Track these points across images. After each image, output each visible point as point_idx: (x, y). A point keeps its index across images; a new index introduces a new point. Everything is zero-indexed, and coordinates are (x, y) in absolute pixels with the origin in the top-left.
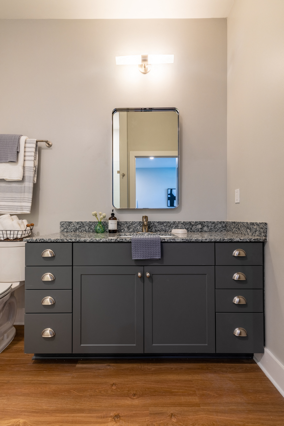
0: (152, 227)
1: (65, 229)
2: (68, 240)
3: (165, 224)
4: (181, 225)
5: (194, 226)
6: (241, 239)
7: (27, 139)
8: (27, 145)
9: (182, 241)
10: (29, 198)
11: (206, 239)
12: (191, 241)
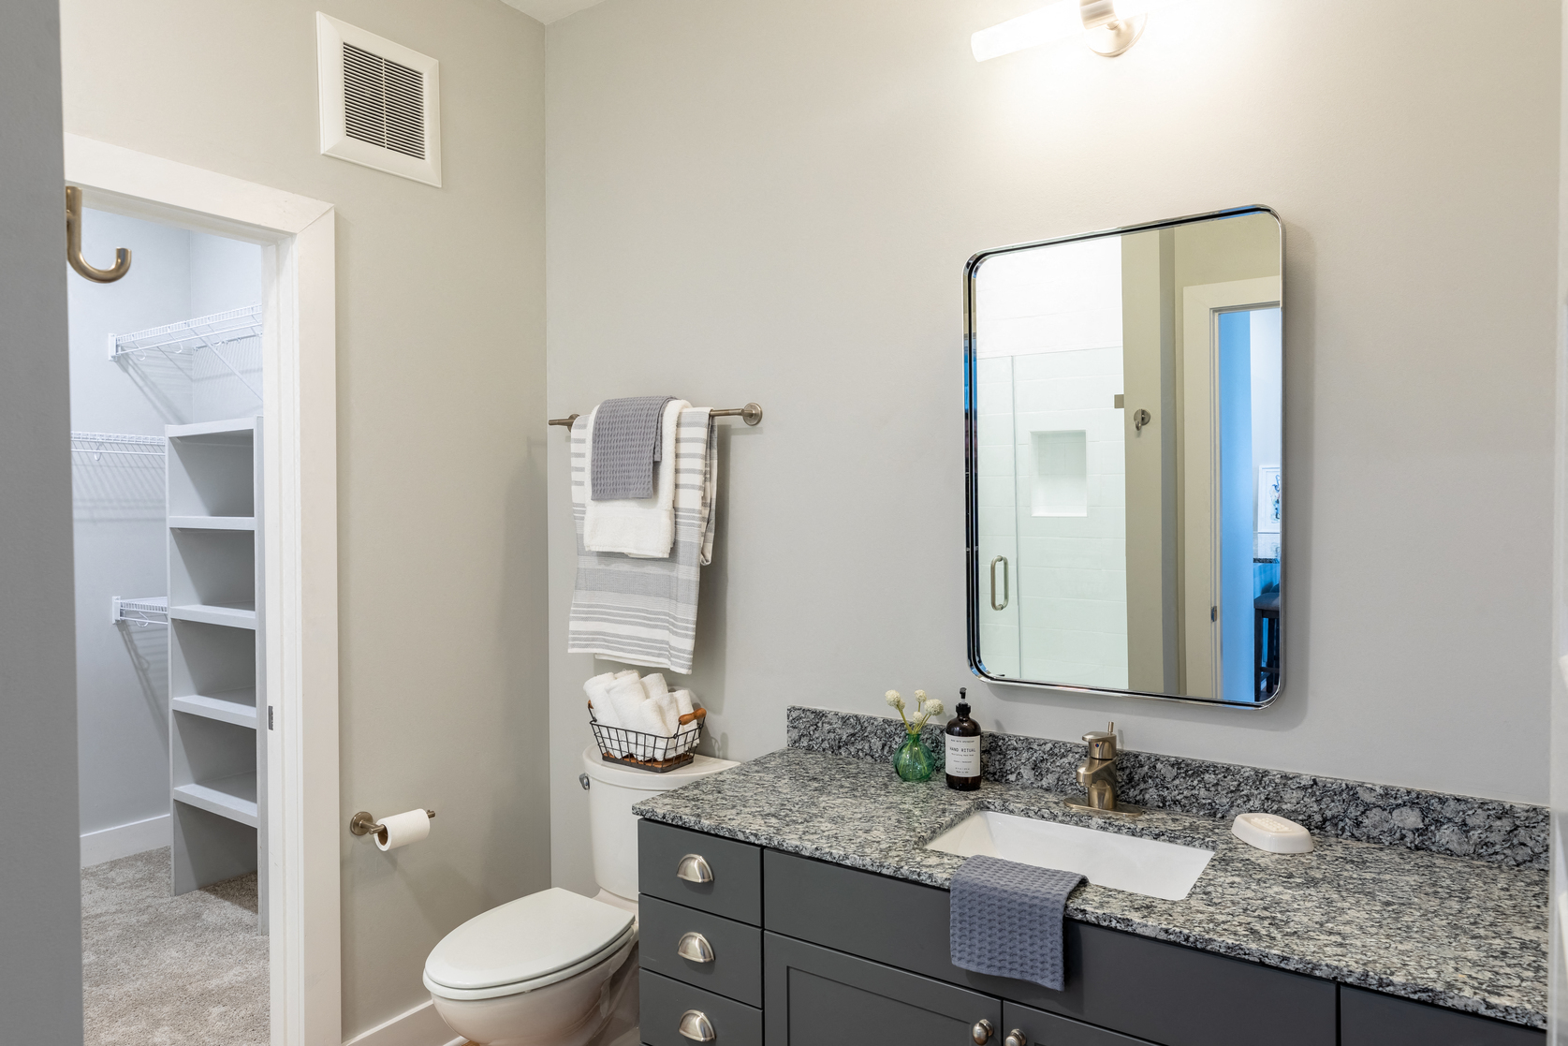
0: (1145, 782)
1: (803, 735)
2: (748, 838)
3: (1210, 778)
4: (1301, 794)
5: (1375, 815)
6: (1489, 1006)
7: (685, 410)
8: (685, 433)
9: (1163, 936)
10: (687, 621)
11: (1284, 959)
12: (1209, 948)
